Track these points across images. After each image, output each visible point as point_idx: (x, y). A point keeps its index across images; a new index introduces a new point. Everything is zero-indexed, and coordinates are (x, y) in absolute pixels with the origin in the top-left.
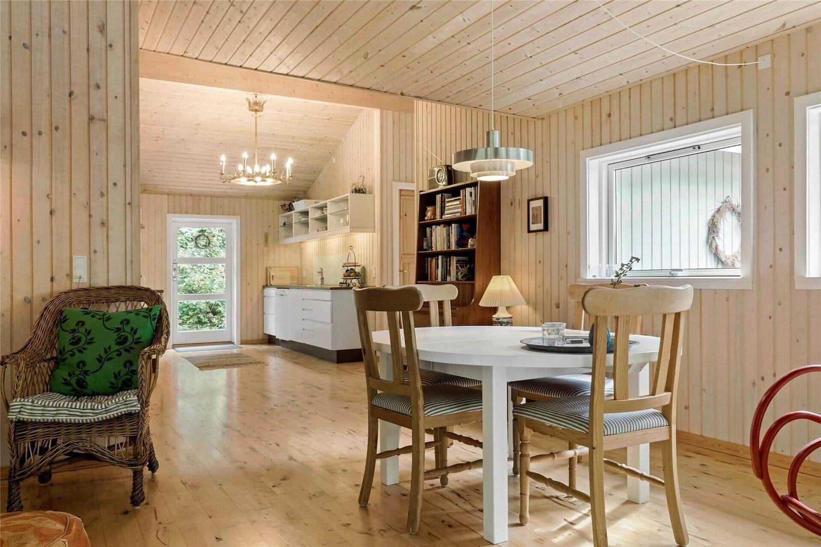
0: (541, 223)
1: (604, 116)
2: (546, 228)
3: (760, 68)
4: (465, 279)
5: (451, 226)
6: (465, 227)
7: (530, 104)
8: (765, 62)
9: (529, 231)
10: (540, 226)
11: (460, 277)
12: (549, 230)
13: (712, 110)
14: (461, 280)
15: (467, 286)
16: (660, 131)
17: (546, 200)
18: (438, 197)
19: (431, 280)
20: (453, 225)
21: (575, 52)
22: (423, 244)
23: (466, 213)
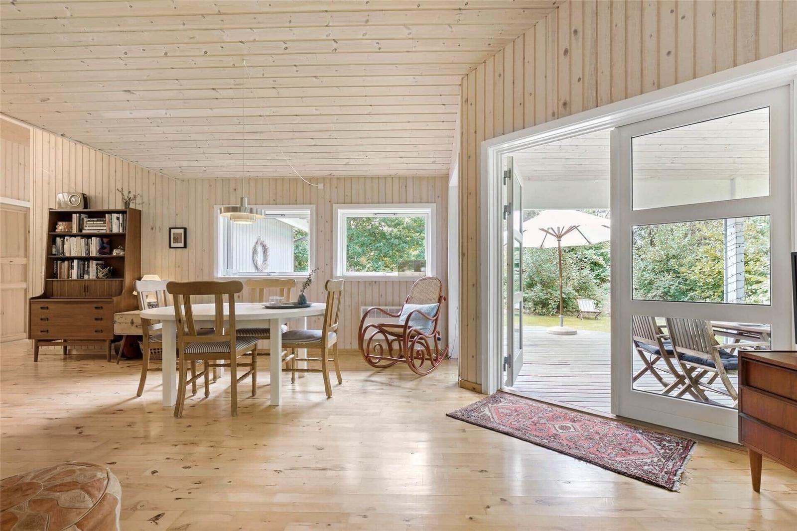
0: (181, 243)
1: (231, 190)
2: (185, 247)
3: (318, 188)
4: (106, 277)
5: (91, 238)
6: (105, 240)
7: (180, 170)
8: (321, 186)
9: (170, 247)
10: (182, 245)
11: (100, 275)
12: (188, 247)
13: (296, 200)
14: (102, 278)
15: (114, 282)
16: (268, 204)
17: (185, 229)
18: (75, 216)
19: (60, 278)
20: (93, 238)
21: (230, 154)
22: (52, 250)
23: (112, 231)
